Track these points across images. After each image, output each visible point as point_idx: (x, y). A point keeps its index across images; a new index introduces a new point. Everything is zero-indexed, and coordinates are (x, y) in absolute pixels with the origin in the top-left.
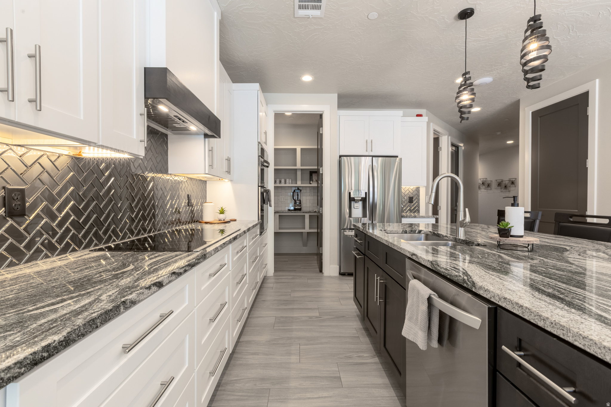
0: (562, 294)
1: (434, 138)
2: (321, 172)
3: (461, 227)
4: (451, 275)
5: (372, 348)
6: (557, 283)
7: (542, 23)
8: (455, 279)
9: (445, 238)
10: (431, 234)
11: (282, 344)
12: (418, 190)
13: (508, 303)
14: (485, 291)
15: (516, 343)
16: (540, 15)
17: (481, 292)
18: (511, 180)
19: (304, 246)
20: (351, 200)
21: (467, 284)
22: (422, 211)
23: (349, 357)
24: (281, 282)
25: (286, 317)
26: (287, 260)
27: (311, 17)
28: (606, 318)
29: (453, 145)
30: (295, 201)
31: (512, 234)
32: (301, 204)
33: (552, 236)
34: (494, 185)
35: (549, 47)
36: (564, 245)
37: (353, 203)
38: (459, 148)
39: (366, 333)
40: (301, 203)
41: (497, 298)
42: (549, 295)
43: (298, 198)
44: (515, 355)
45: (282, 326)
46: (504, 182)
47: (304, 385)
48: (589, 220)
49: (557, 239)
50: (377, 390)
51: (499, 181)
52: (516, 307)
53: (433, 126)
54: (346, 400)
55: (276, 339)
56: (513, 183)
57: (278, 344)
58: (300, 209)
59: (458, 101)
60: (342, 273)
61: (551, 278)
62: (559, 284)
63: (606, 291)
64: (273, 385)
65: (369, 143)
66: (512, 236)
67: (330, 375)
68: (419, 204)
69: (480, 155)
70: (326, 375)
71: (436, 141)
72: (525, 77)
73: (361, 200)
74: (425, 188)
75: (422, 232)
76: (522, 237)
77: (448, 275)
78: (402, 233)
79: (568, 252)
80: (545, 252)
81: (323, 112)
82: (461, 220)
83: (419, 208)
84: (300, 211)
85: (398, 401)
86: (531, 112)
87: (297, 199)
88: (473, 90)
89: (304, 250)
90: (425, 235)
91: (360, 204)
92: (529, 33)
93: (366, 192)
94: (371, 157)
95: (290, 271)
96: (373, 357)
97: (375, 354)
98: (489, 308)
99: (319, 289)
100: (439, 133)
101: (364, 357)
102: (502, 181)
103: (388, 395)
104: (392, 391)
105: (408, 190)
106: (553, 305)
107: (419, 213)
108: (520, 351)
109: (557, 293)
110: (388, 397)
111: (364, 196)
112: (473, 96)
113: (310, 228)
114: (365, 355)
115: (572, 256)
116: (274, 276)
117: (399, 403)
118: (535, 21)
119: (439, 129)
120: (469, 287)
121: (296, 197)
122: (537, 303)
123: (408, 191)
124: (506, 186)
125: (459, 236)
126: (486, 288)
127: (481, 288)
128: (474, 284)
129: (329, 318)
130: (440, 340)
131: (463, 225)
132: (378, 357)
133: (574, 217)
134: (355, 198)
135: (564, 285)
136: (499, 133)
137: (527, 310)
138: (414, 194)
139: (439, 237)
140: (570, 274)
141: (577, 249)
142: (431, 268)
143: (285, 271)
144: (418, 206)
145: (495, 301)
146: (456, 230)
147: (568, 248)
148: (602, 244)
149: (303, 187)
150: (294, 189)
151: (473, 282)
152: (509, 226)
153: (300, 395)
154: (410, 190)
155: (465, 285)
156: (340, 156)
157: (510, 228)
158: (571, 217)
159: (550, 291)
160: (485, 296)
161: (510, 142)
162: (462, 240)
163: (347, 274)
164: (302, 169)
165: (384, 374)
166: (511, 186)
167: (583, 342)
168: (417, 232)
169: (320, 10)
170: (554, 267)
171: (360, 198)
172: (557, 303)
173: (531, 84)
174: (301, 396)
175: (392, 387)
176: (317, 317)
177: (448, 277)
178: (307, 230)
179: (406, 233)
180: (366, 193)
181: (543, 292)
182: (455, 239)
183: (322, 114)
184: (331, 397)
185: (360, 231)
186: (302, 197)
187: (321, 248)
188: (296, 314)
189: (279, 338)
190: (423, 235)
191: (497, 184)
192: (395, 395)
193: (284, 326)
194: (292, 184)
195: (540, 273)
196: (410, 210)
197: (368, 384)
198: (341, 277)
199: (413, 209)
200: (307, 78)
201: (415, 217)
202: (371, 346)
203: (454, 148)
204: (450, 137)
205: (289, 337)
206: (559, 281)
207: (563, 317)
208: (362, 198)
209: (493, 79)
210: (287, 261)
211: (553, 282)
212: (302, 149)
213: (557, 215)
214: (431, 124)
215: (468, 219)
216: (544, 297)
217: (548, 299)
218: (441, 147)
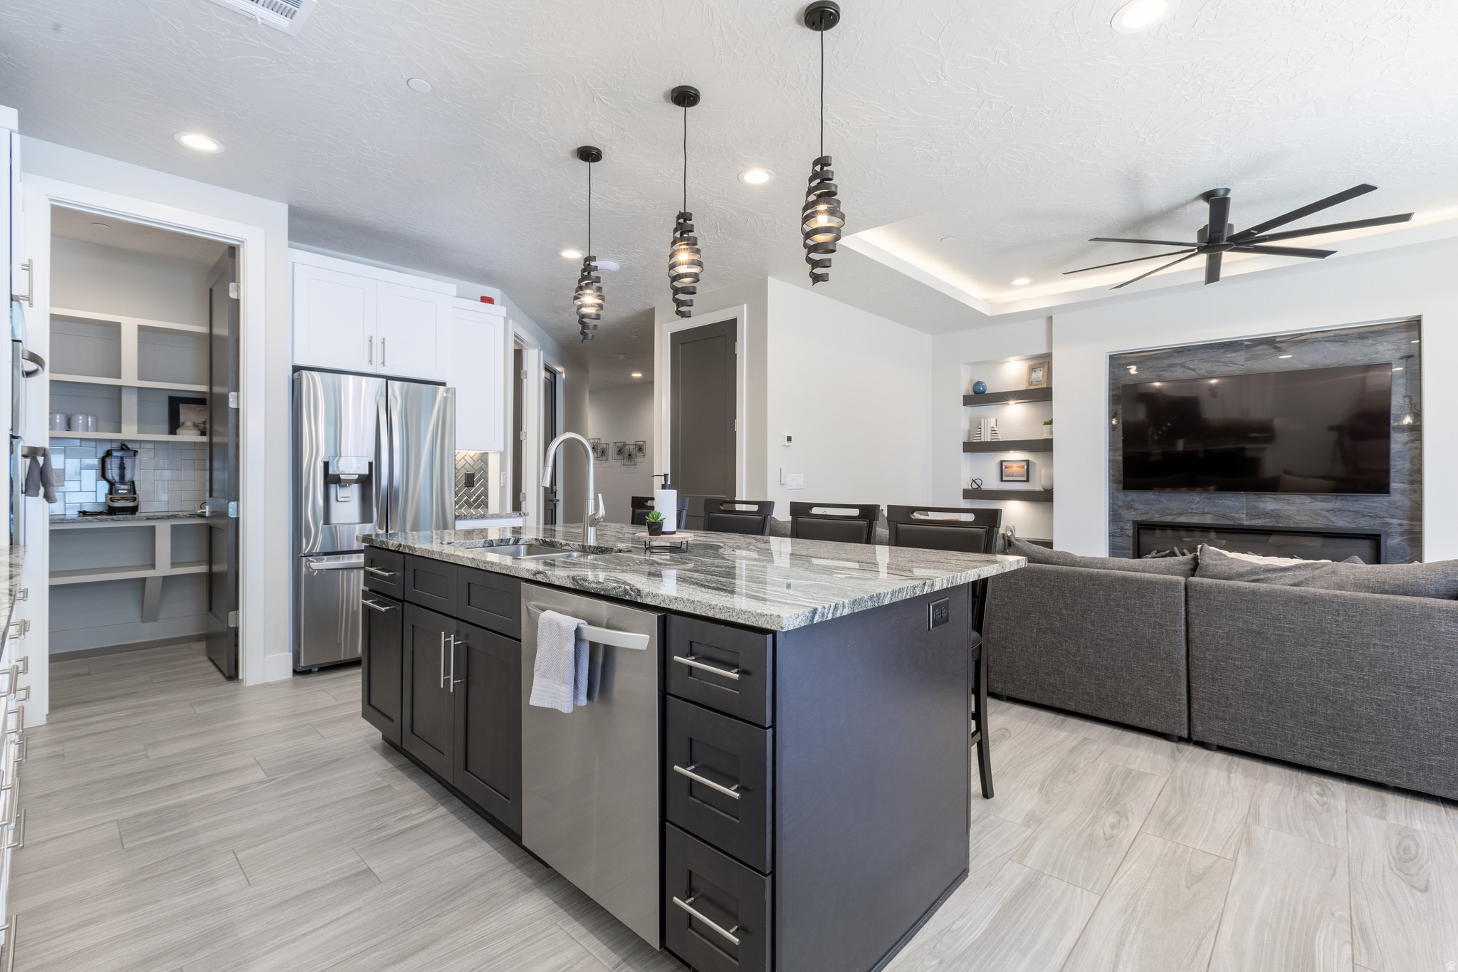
0: (725, 586)
1: (515, 350)
2: (232, 405)
3: (591, 526)
4: (606, 590)
5: (426, 795)
6: (718, 578)
7: (692, 226)
8: (613, 593)
9: (565, 548)
10: (538, 543)
11: (171, 871)
12: (484, 458)
13: (679, 603)
14: (654, 597)
15: (687, 650)
16: (691, 214)
17: (648, 601)
18: (638, 443)
19: (143, 620)
20: (331, 480)
21: (630, 595)
22: (494, 505)
23: (380, 828)
24: (94, 734)
25: (157, 811)
26: (85, 670)
27: (260, 21)
28: (758, 597)
29: (547, 369)
30: (112, 484)
31: (664, 529)
32: (135, 493)
33: (702, 533)
34: (612, 452)
35: (699, 264)
36: (718, 542)
37: (333, 488)
38: (557, 375)
39: (404, 773)
40: (137, 492)
41: (667, 601)
42: (714, 588)
43: (122, 476)
44: (689, 661)
45: (152, 835)
46: (627, 447)
47: (283, 919)
48: (738, 507)
49: (708, 535)
50: (456, 855)
51: (619, 444)
52: (688, 604)
53: (515, 328)
54: (395, 898)
55: (145, 867)
56: (640, 449)
57: (158, 876)
58: (134, 510)
59: (578, 302)
60: (303, 670)
61: (712, 575)
62: (721, 578)
63: (758, 578)
64: (186, 958)
65: (376, 345)
66: (664, 533)
67: (343, 875)
68: (487, 490)
69: (590, 392)
70: (335, 879)
71: (518, 354)
72: (674, 296)
73: (356, 482)
74: (499, 455)
75: (521, 542)
76: (674, 533)
77: (602, 590)
78: (483, 547)
79: (722, 549)
80: (701, 552)
81: (243, 242)
82: (590, 514)
83: (487, 496)
84: (132, 514)
85: (499, 855)
86: (669, 333)
87: (117, 478)
88: (599, 289)
89: (149, 632)
90: (525, 547)
91: (353, 492)
92: (678, 235)
93: (370, 461)
94: (385, 380)
95: (113, 697)
96: (431, 809)
97: (436, 802)
98: (658, 617)
99: (236, 721)
100: (522, 341)
101: (415, 815)
102: (624, 445)
103: (480, 855)
104: (486, 844)
105: (463, 458)
106: (719, 595)
107: (487, 507)
108: (691, 656)
109: (720, 586)
110: (480, 856)
111: (366, 472)
112: (600, 301)
113: (174, 564)
114: (415, 812)
115: (726, 552)
116: (49, 724)
117: (502, 857)
118: (685, 220)
119: (523, 334)
120: (633, 599)
121: (113, 473)
122: (706, 596)
123: (463, 462)
124: (630, 455)
125: (587, 542)
126: (654, 592)
127: (648, 594)
128: (639, 592)
129: (298, 774)
130: (590, 695)
131: (594, 522)
132: (442, 805)
133: (725, 505)
134: (342, 477)
135: (725, 579)
136: (621, 357)
137: (699, 604)
138: (476, 467)
139: (554, 546)
140: (727, 570)
141: (731, 544)
142: (573, 587)
143: (92, 701)
144: (486, 493)
145: (665, 606)
146: (582, 535)
147: (722, 545)
148: (752, 538)
149: (140, 442)
150: (108, 447)
151: (638, 590)
152: (660, 518)
153: (279, 939)
154: (467, 458)
155: (627, 597)
156: (296, 369)
157: (661, 520)
158: (721, 505)
159: (714, 585)
160: (653, 603)
161: (637, 375)
162: (595, 547)
163: (316, 669)
164: (139, 389)
165: (462, 826)
166: (638, 455)
167: (744, 617)
168: (511, 542)
169: (290, 20)
170: (713, 565)
171: (356, 477)
172: (722, 593)
173: (683, 309)
174: (281, 940)
175: (484, 839)
176: (262, 782)
177: (602, 593)
178: (164, 567)
179: (492, 546)
180: (370, 464)
181: (709, 587)
182: (583, 546)
183: (239, 246)
184: (359, 909)
185: (388, 550)
186: (137, 472)
187: (232, 614)
188: (188, 796)
189: (158, 862)
190: (523, 547)
191: (617, 450)
192: (492, 849)
193: (160, 833)
194: (97, 431)
195: (702, 572)
196: (467, 502)
197: (435, 855)
198: (300, 679)
199: (475, 501)
200: (199, 142)
201: (483, 517)
202: (422, 791)
203: (548, 375)
204: (542, 352)
205: (189, 851)
206: (720, 577)
207: (729, 601)
208: (360, 475)
209: (620, 266)
210: (89, 674)
211: (715, 578)
212: (141, 328)
213: (708, 501)
214: (510, 321)
215: (602, 512)
216: (710, 591)
217: (714, 592)
218: (526, 372)
